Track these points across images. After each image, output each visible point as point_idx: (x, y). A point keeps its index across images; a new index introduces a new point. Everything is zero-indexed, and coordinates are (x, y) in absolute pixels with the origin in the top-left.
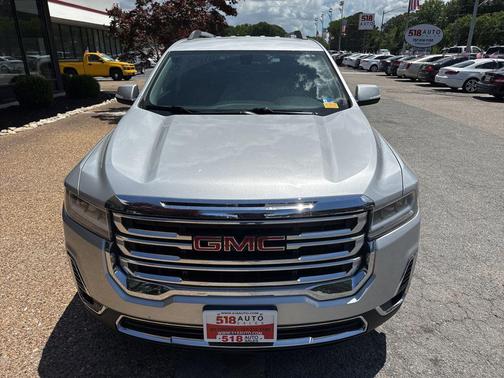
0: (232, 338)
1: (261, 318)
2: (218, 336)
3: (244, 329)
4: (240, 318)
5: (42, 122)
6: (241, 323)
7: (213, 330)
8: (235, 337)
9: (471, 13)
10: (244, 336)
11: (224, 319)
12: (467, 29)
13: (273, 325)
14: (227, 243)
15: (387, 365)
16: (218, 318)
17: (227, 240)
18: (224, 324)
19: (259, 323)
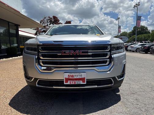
0: (73, 82)
1: (81, 76)
2: (68, 82)
3: (76, 79)
4: (75, 76)
5: (13, 58)
6: (75, 77)
7: (67, 80)
8: (74, 82)
9: (135, 35)
10: (76, 82)
11: (70, 76)
12: (135, 39)
13: (85, 78)
14: (71, 52)
15: (121, 100)
16: (69, 76)
17: (71, 51)
18: (70, 78)
19: (81, 77)
